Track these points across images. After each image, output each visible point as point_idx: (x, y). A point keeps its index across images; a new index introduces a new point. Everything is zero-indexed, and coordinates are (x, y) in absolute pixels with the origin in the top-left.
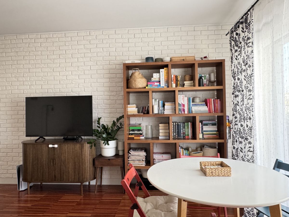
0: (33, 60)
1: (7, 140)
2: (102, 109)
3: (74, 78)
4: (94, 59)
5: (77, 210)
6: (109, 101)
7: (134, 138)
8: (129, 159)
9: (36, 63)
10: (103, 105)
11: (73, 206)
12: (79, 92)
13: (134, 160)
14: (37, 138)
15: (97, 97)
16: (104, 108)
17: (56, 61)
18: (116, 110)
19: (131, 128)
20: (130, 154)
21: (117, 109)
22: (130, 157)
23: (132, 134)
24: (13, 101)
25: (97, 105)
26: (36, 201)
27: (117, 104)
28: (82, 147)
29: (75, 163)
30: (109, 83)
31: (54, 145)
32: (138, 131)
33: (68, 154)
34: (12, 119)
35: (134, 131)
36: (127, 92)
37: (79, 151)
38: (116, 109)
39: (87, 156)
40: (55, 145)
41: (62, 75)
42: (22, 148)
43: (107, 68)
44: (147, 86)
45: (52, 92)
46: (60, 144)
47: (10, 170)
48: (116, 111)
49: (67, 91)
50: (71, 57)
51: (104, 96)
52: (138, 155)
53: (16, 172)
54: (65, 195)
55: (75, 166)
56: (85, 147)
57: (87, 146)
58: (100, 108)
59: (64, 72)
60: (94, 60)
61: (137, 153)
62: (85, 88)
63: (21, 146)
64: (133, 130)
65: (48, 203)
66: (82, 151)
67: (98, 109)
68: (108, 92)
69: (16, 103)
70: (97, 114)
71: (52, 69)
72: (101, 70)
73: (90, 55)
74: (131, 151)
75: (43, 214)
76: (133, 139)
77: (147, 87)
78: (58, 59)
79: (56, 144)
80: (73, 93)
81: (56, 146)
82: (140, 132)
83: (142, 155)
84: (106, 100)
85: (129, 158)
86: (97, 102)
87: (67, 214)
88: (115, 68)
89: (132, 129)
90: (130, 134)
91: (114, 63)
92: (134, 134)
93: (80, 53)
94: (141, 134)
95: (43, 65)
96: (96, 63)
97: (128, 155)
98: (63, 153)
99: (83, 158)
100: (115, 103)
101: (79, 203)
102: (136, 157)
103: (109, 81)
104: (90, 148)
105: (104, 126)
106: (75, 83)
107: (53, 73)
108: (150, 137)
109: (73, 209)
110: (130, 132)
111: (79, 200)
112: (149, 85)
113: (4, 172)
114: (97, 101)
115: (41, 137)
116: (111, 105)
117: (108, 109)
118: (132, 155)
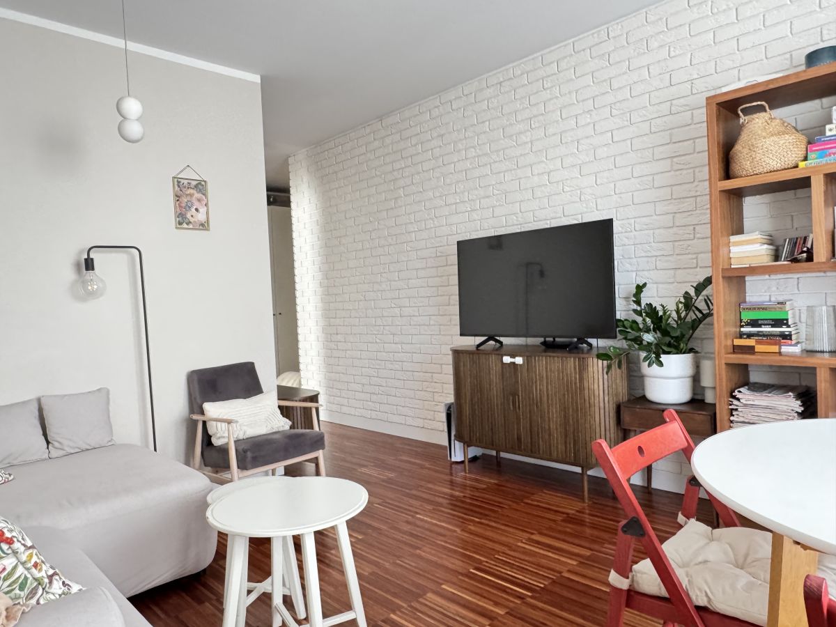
0: (473, 147)
1: (431, 344)
2: (649, 259)
3: (568, 177)
4: (623, 110)
5: (560, 532)
6: (670, 230)
7: (753, 348)
8: (732, 418)
9: (480, 153)
10: (653, 244)
11: (554, 521)
12: (581, 214)
13: (751, 421)
14: (480, 339)
15: (633, 221)
16: (655, 254)
17: (524, 138)
18: (697, 258)
19: (746, 316)
20: (738, 399)
21: (700, 255)
22: (736, 410)
23: (749, 336)
24: (439, 254)
25: (633, 247)
26: (477, 489)
27: (699, 238)
28: (582, 368)
29: (565, 409)
30: (672, 173)
31: (514, 358)
32: (773, 326)
33: (547, 383)
34: (438, 296)
35: (760, 326)
36: (721, 191)
37: (576, 379)
38: (694, 256)
39: (596, 393)
40: (517, 358)
41: (538, 174)
42: (451, 362)
43: (663, 128)
44: (806, 159)
45: (515, 222)
46: (527, 357)
47: (439, 413)
48: (695, 261)
49: (551, 215)
50: (560, 118)
51: (655, 217)
52: (766, 408)
53: (443, 417)
54: (545, 493)
55: (565, 416)
56: (590, 369)
57: (596, 367)
58: (643, 254)
59: (543, 165)
60: (622, 112)
61: (764, 398)
62: (599, 200)
63: (449, 359)
64: (754, 323)
65: (501, 500)
66: (581, 379)
67: (639, 260)
68: (669, 202)
69: (445, 258)
70: (634, 274)
71: (514, 161)
72: (645, 138)
73: (610, 98)
74: (740, 392)
75: (481, 519)
76: (750, 350)
77: (802, 165)
78: (528, 130)
79: (520, 356)
80: (567, 218)
81: (519, 360)
82: (784, 329)
83: (785, 408)
84: (662, 231)
85: (734, 413)
86: (635, 238)
87: (532, 534)
88: (690, 122)
89: (751, 320)
90: (741, 335)
91: (687, 105)
92: (757, 334)
93: (583, 101)
94: (787, 337)
95: (494, 157)
96: (627, 121)
97: (731, 405)
98: (536, 382)
99: (587, 398)
100: (692, 236)
101: (571, 518)
102: (762, 415)
103: (672, 165)
104: (605, 370)
105: (651, 311)
106: (572, 189)
107: (518, 171)
108: (827, 348)
109: (550, 529)
110: (742, 329)
111: (573, 512)
112: (811, 155)
113: (429, 417)
114: (634, 236)
115: (491, 338)
116: (677, 243)
117: (670, 258)
118: (745, 405)
